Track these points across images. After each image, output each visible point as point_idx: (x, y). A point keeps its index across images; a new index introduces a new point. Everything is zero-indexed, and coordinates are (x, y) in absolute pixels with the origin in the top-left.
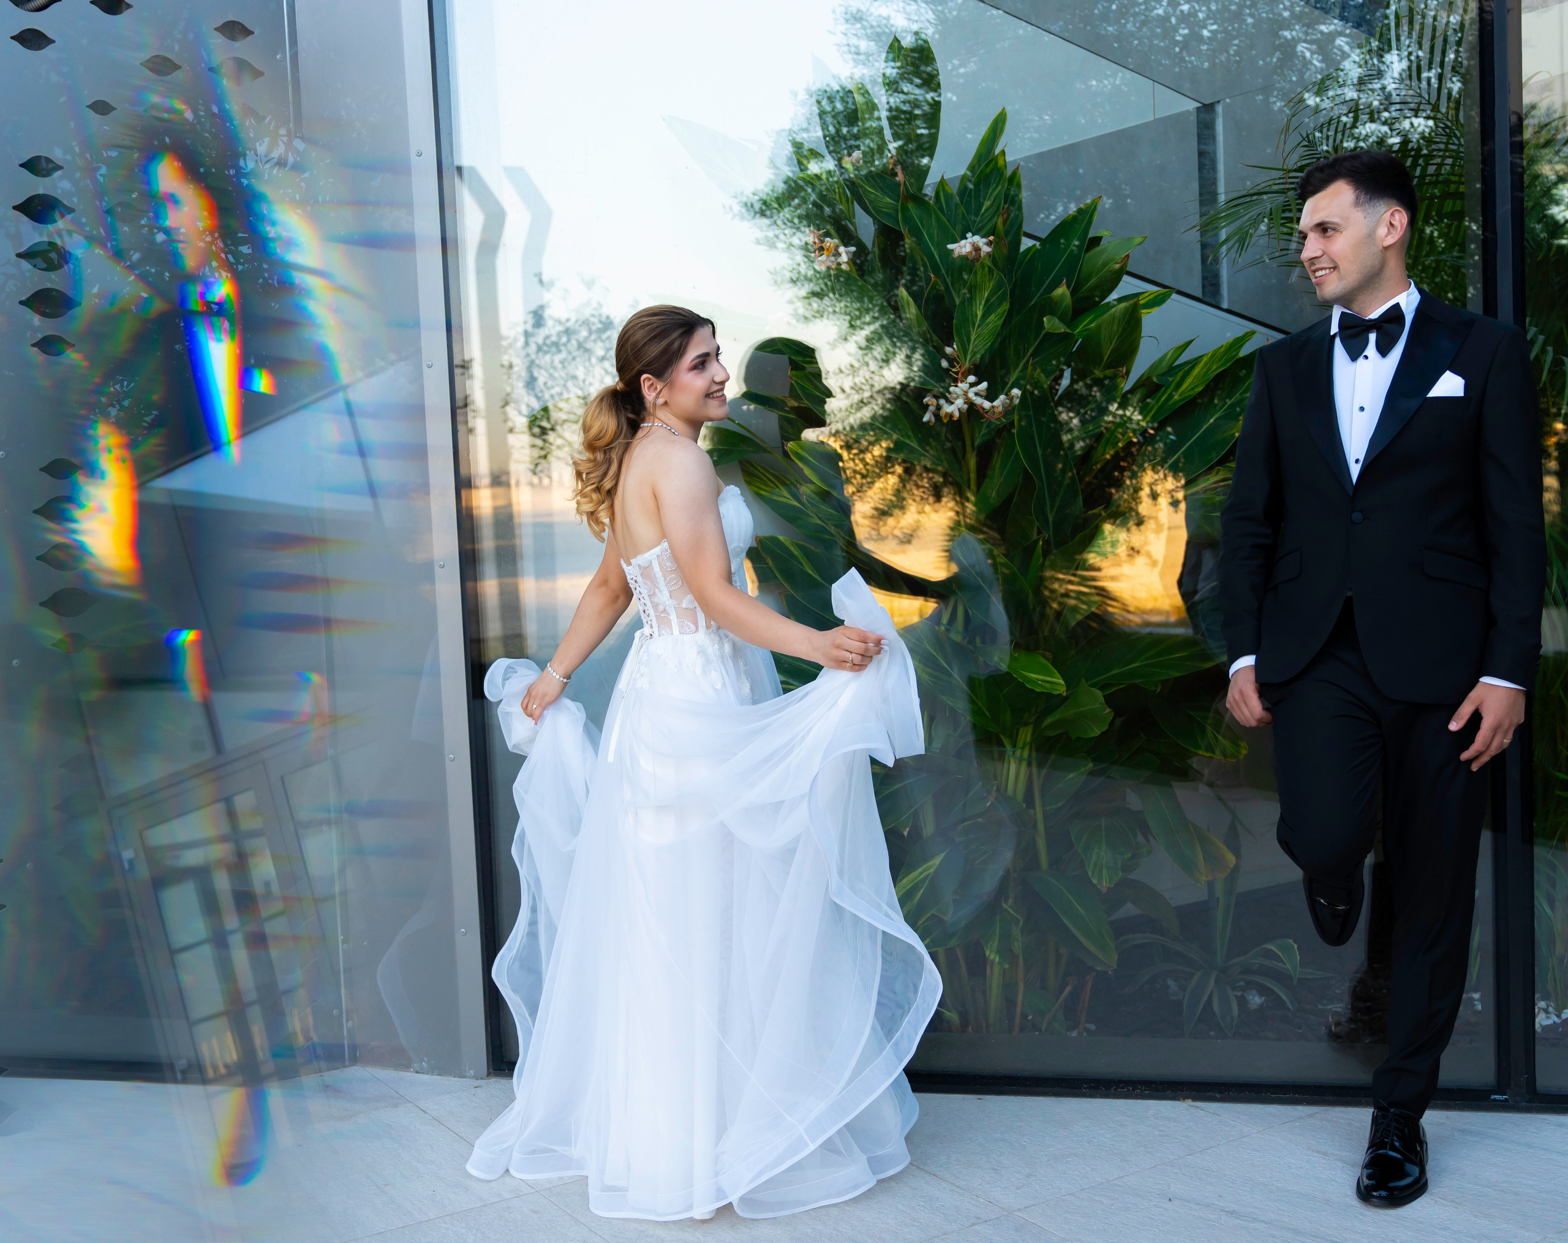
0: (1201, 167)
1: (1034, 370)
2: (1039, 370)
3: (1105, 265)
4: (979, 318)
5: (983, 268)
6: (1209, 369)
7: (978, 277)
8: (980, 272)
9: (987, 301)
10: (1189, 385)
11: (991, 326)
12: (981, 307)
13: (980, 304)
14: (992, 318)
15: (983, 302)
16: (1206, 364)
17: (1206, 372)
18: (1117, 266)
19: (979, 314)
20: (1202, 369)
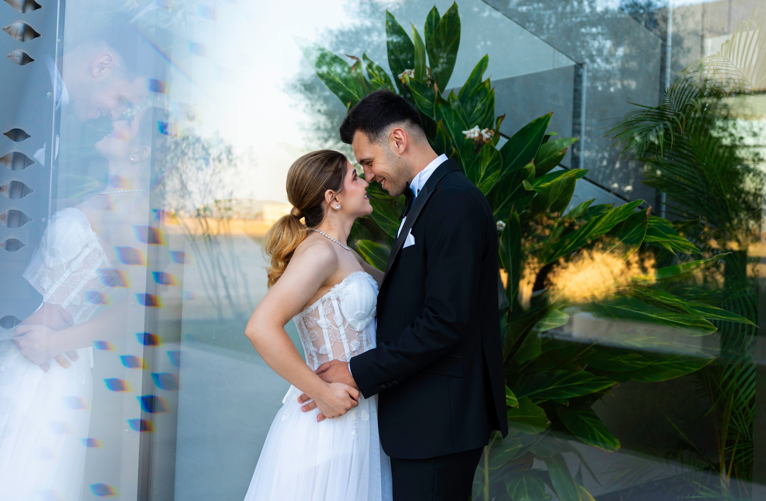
0: (575, 98)
1: (514, 211)
2: (516, 211)
3: (553, 152)
4: (482, 177)
5: (487, 149)
6: (612, 219)
7: (484, 153)
8: (485, 150)
9: (488, 167)
10: (600, 227)
11: (488, 182)
12: (484, 171)
13: (483, 168)
14: (489, 178)
15: (485, 168)
16: (610, 216)
17: (610, 221)
18: (560, 154)
19: (482, 174)
20: (608, 218)
